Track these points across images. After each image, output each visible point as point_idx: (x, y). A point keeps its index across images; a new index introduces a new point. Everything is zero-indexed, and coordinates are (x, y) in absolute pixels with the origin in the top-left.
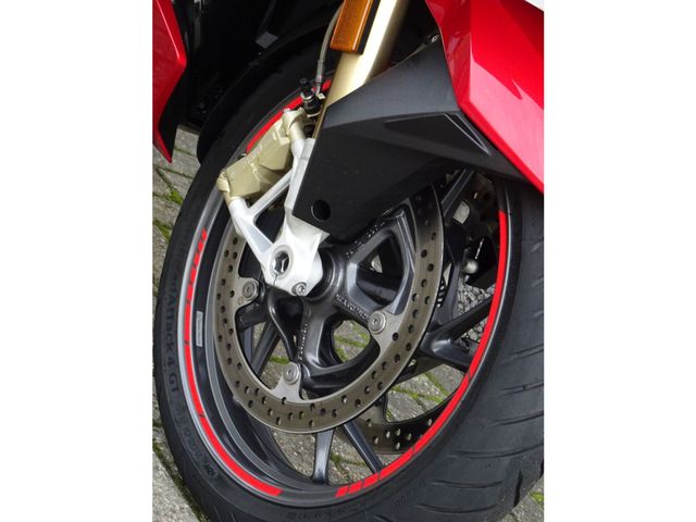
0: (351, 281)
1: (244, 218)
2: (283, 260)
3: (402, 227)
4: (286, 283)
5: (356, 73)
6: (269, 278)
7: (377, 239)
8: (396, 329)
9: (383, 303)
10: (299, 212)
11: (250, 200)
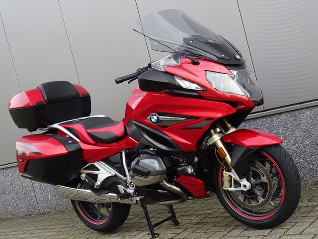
0: (254, 180)
1: (232, 189)
2: (245, 186)
3: (252, 168)
4: (248, 188)
5: (228, 158)
6: (245, 190)
7: (251, 173)
8: (266, 178)
9: (260, 178)
10: (241, 179)
11: (231, 187)
